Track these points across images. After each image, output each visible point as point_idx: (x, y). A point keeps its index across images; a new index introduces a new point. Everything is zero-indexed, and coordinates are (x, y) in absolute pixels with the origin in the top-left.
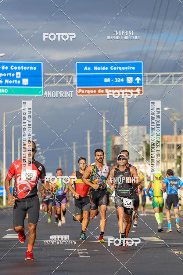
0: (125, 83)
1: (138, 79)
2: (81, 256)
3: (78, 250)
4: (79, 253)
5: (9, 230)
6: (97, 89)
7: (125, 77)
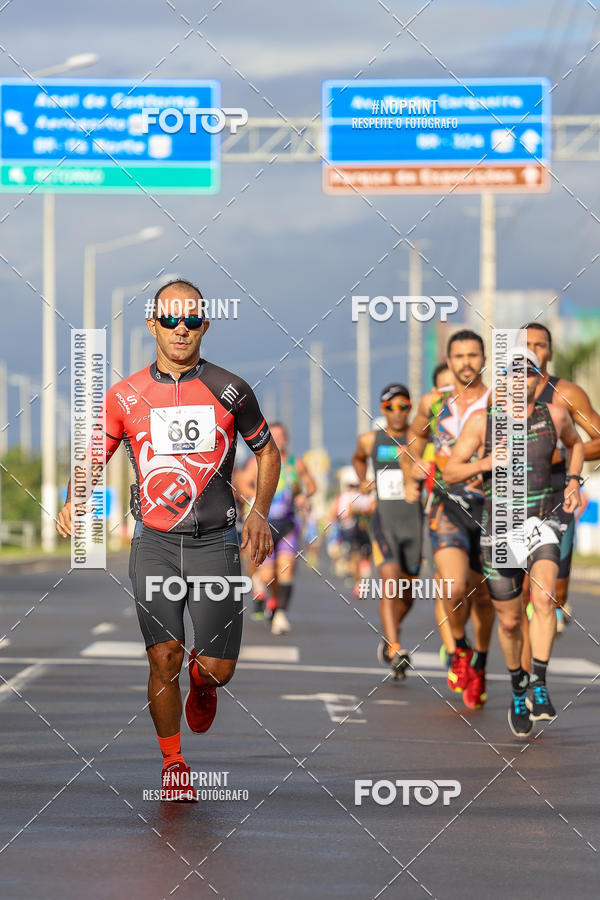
0: (488, 152)
1: (530, 139)
2: (335, 719)
3: (327, 697)
4: (331, 709)
5: (103, 628)
6: (393, 171)
7: (486, 131)
